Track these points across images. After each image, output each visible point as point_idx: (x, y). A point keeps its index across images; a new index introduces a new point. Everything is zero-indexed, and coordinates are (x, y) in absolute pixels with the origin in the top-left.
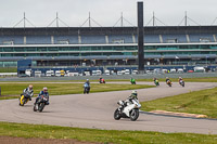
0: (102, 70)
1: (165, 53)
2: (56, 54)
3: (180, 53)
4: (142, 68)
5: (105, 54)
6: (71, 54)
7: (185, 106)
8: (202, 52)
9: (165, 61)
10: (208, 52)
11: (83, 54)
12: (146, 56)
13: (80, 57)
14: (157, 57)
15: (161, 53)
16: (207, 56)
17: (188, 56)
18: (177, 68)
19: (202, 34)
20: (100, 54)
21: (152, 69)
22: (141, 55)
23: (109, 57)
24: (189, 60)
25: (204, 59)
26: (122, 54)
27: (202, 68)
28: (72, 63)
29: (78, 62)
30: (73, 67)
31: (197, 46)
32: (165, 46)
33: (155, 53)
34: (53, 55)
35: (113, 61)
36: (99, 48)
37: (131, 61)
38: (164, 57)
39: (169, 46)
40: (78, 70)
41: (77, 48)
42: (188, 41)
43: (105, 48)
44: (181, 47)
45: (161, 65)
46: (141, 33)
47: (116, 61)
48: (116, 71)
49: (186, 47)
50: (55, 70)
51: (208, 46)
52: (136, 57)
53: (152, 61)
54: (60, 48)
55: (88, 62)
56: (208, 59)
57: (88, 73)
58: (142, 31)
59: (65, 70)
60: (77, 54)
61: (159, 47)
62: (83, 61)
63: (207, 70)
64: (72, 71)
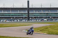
0: (17, 20)
1: (35, 15)
2: (3, 15)
3: (40, 15)
4: (29, 20)
5: (18, 15)
6: (8, 15)
7: (41, 30)
8: (46, 15)
9: (35, 18)
10: (48, 15)
11: (12, 15)
12: (30, 16)
13: (11, 16)
14: (33, 16)
15: (34, 15)
16: (47, 16)
17: (42, 16)
18: (39, 20)
19: (46, 10)
20: (16, 15)
21: (31, 20)
22: (28, 16)
23: (19, 16)
24: (42, 17)
25: (46, 17)
26: (23, 15)
27: (46, 20)
28: (8, 18)
29: (10, 18)
30: (8, 19)
31: (45, 14)
32: (35, 13)
33: (32, 15)
34: (2, 16)
35: (20, 18)
36: (16, 14)
37: (25, 18)
38: (35, 16)
39: (37, 13)
40: (10, 20)
41: (10, 14)
42: (42, 12)
43: (18, 14)
44: (40, 14)
45: (34, 19)
46: (28, 9)
47: (21, 17)
48: (21, 20)
49: (42, 14)
50: (3, 20)
51: (48, 14)
52: (27, 16)
53: (32, 18)
54: (5, 14)
55: (13, 18)
56: (48, 17)
57: (13, 21)
58: (29, 9)
59: (6, 20)
60: (10, 15)
61: (34, 13)
62: (12, 17)
63: (48, 20)
64: (8, 20)
